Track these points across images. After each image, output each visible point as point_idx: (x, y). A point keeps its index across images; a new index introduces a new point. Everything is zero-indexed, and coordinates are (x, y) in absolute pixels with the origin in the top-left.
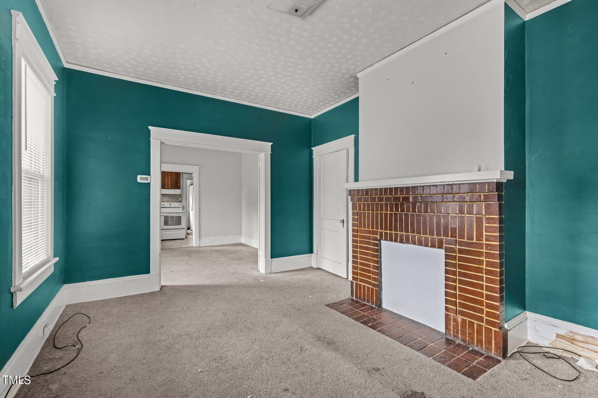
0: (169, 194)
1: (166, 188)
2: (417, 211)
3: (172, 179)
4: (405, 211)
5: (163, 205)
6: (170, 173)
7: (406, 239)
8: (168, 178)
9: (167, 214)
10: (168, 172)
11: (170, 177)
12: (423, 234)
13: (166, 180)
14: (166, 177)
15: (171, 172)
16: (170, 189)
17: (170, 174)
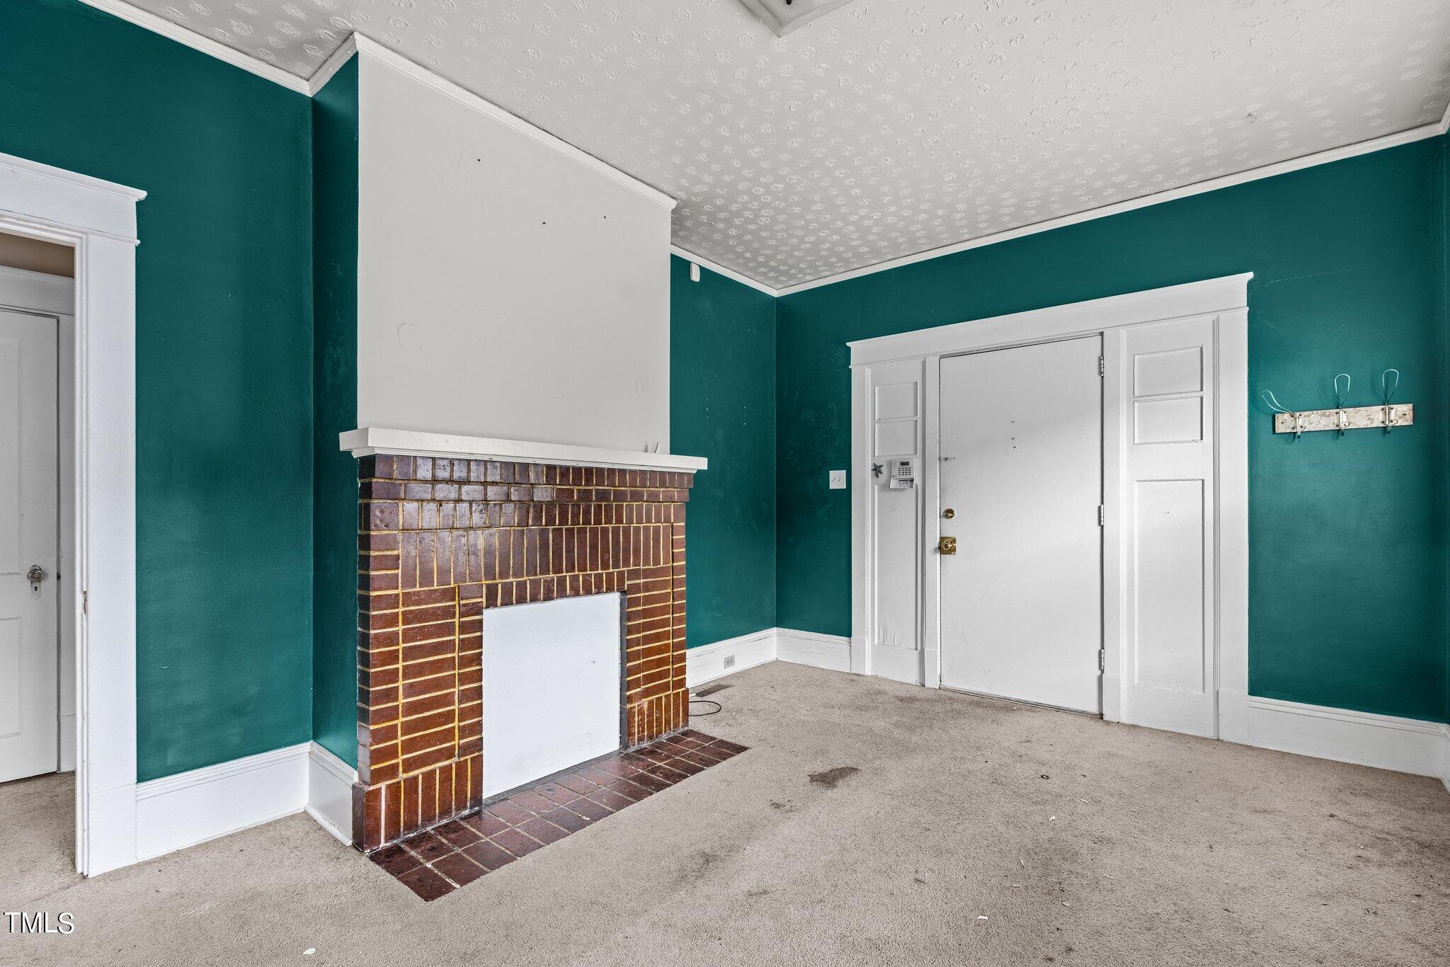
2: (581, 522)
4: (557, 522)
7: (559, 588)
12: (590, 570)
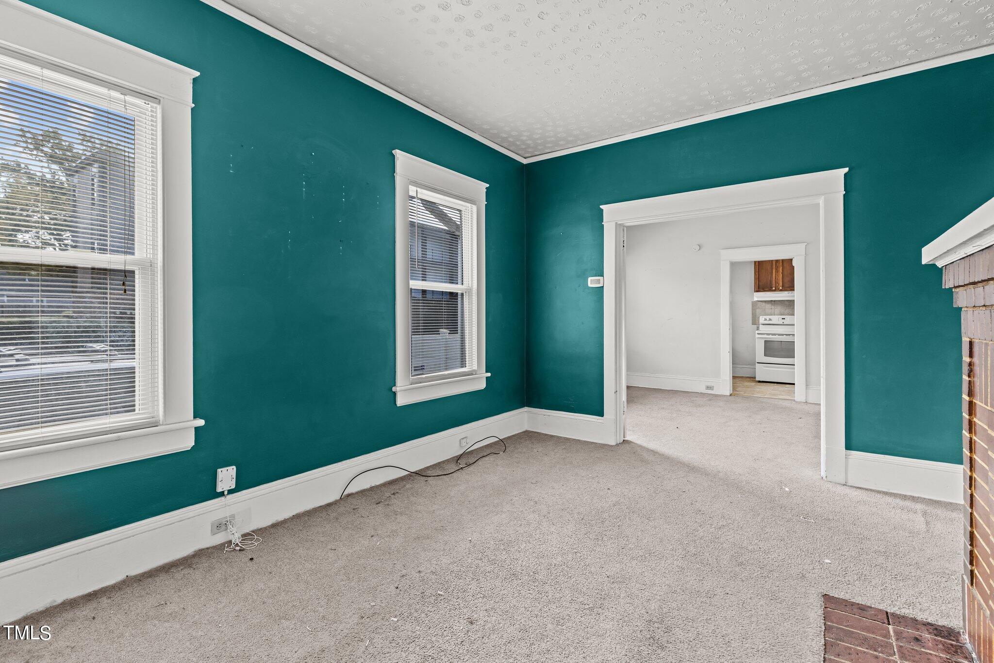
0: (784, 301)
1: (775, 290)
3: (785, 273)
5: (770, 320)
6: (781, 261)
8: (777, 271)
9: (770, 336)
10: (777, 261)
11: (781, 268)
13: (774, 275)
14: (774, 271)
15: (783, 260)
16: (781, 290)
17: (781, 264)
